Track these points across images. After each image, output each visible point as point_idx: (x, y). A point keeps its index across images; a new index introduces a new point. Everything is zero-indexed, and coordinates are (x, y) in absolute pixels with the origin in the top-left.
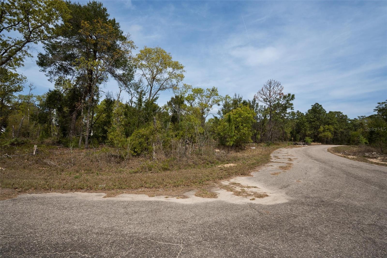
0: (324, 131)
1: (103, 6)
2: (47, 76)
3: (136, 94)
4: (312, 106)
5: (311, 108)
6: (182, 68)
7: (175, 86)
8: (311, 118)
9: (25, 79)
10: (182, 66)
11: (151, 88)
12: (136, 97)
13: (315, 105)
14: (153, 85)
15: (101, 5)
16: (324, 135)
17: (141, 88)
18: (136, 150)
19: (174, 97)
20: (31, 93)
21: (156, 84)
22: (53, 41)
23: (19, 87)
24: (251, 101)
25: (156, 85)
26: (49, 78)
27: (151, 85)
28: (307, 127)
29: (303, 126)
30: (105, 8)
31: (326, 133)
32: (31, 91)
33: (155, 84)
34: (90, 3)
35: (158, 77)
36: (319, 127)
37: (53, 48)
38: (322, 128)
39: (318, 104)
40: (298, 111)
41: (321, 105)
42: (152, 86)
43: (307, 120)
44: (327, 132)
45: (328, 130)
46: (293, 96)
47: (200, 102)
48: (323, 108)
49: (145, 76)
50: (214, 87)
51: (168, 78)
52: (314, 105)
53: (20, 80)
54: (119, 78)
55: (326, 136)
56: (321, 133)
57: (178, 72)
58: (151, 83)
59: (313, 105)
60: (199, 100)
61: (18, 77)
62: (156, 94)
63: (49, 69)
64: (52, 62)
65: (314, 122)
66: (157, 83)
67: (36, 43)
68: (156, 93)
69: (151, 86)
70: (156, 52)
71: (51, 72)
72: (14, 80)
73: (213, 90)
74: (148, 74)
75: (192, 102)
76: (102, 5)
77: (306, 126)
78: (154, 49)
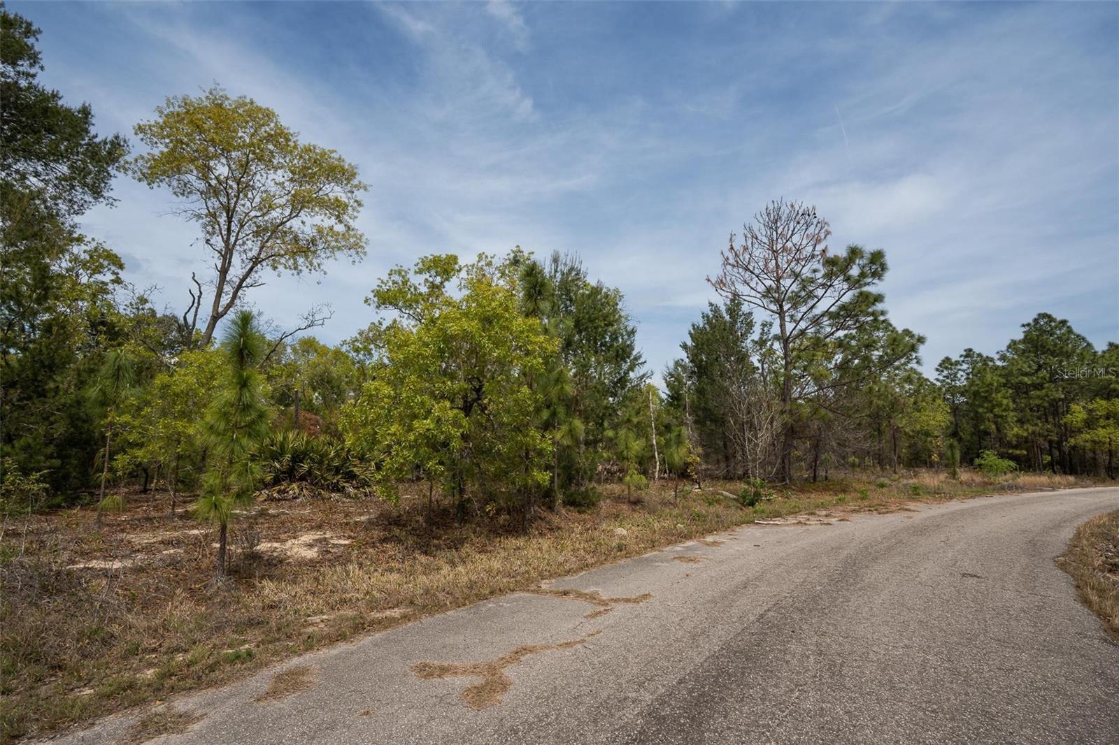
0: (1090, 423)
4: (1023, 326)
5: (1019, 335)
8: (1026, 374)
13: (1036, 320)
16: (1094, 442)
24: (723, 309)
28: (1005, 410)
29: (986, 405)
31: (1101, 432)
36: (1068, 407)
38: (1078, 413)
39: (1049, 316)
40: (970, 350)
41: (1064, 322)
43: (1004, 381)
44: (1104, 427)
45: (1108, 418)
46: (877, 257)
48: (1076, 330)
52: (1031, 321)
55: (1104, 443)
56: (1080, 431)
59: (1029, 325)
65: (1039, 387)
77: (1000, 405)
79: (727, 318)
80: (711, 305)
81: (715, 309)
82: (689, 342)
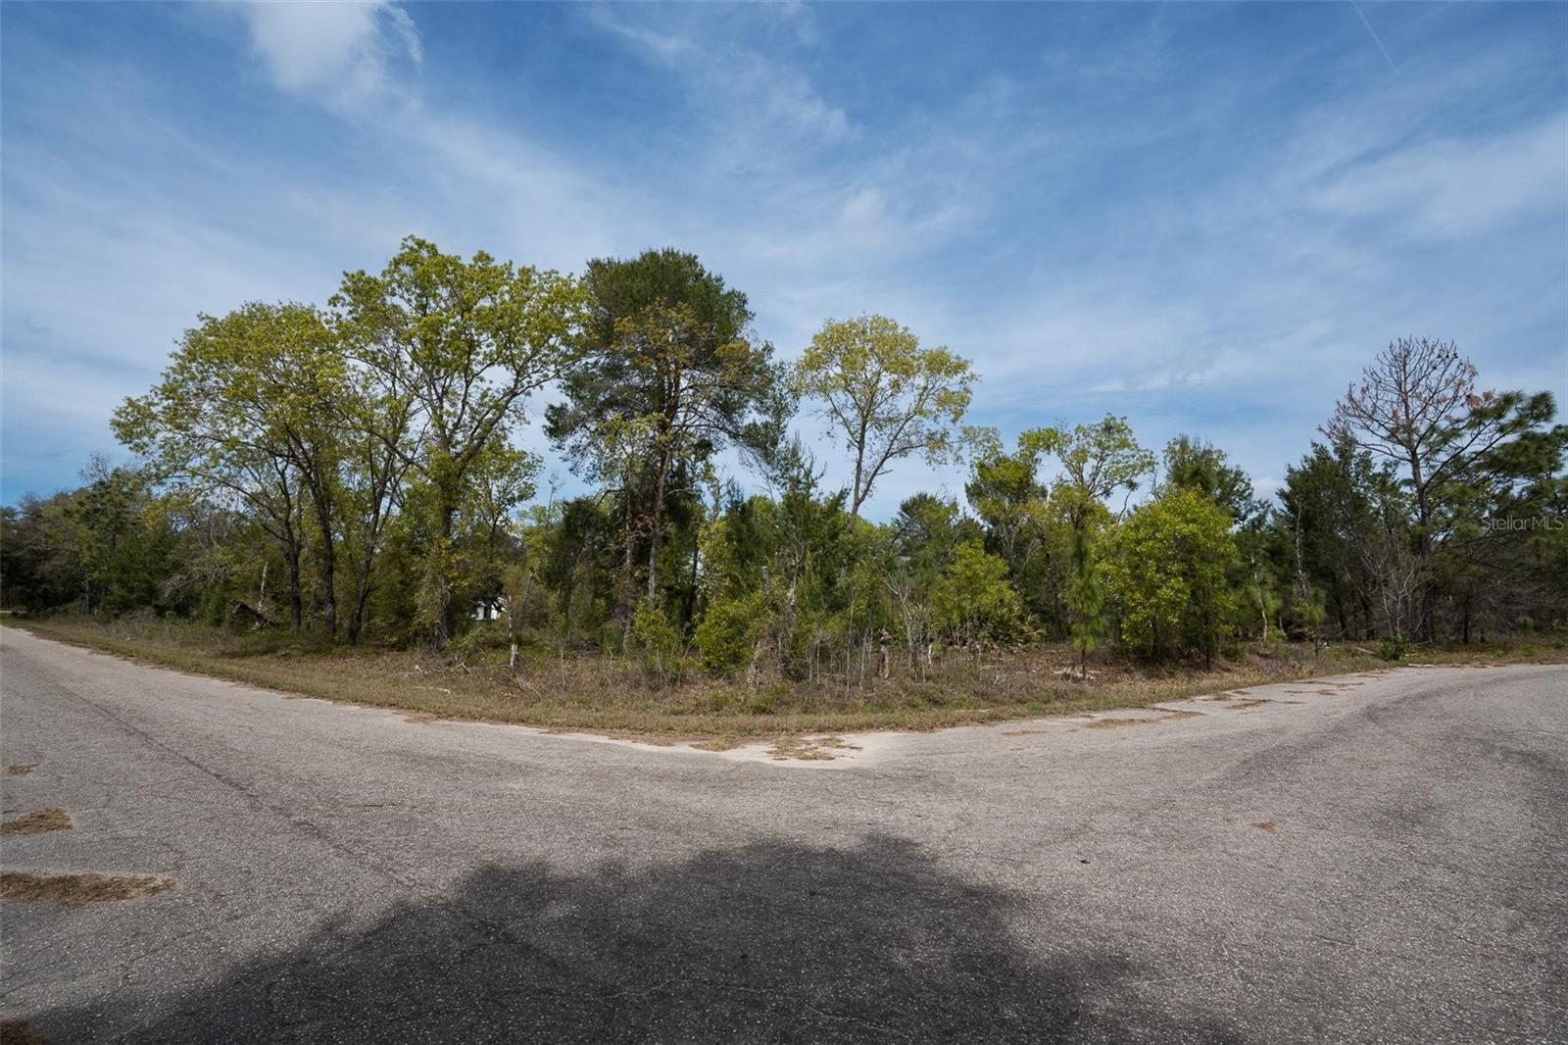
2: (565, 460)
6: (960, 367)
7: (939, 436)
9: (540, 464)
10: (962, 361)
11: (861, 452)
20: (553, 499)
21: (876, 438)
22: (578, 367)
23: (530, 487)
24: (1331, 449)
26: (569, 464)
32: (554, 494)
37: (576, 385)
49: (839, 414)
50: (1109, 417)
51: (914, 410)
53: (530, 466)
54: (749, 438)
61: (526, 460)
62: (876, 472)
63: (570, 441)
64: (579, 422)
66: (878, 432)
67: (529, 394)
68: (879, 467)
71: (575, 449)
72: (517, 469)
73: (1108, 429)
79: (1336, 458)
80: (1314, 445)
81: (1321, 452)
82: (1287, 488)
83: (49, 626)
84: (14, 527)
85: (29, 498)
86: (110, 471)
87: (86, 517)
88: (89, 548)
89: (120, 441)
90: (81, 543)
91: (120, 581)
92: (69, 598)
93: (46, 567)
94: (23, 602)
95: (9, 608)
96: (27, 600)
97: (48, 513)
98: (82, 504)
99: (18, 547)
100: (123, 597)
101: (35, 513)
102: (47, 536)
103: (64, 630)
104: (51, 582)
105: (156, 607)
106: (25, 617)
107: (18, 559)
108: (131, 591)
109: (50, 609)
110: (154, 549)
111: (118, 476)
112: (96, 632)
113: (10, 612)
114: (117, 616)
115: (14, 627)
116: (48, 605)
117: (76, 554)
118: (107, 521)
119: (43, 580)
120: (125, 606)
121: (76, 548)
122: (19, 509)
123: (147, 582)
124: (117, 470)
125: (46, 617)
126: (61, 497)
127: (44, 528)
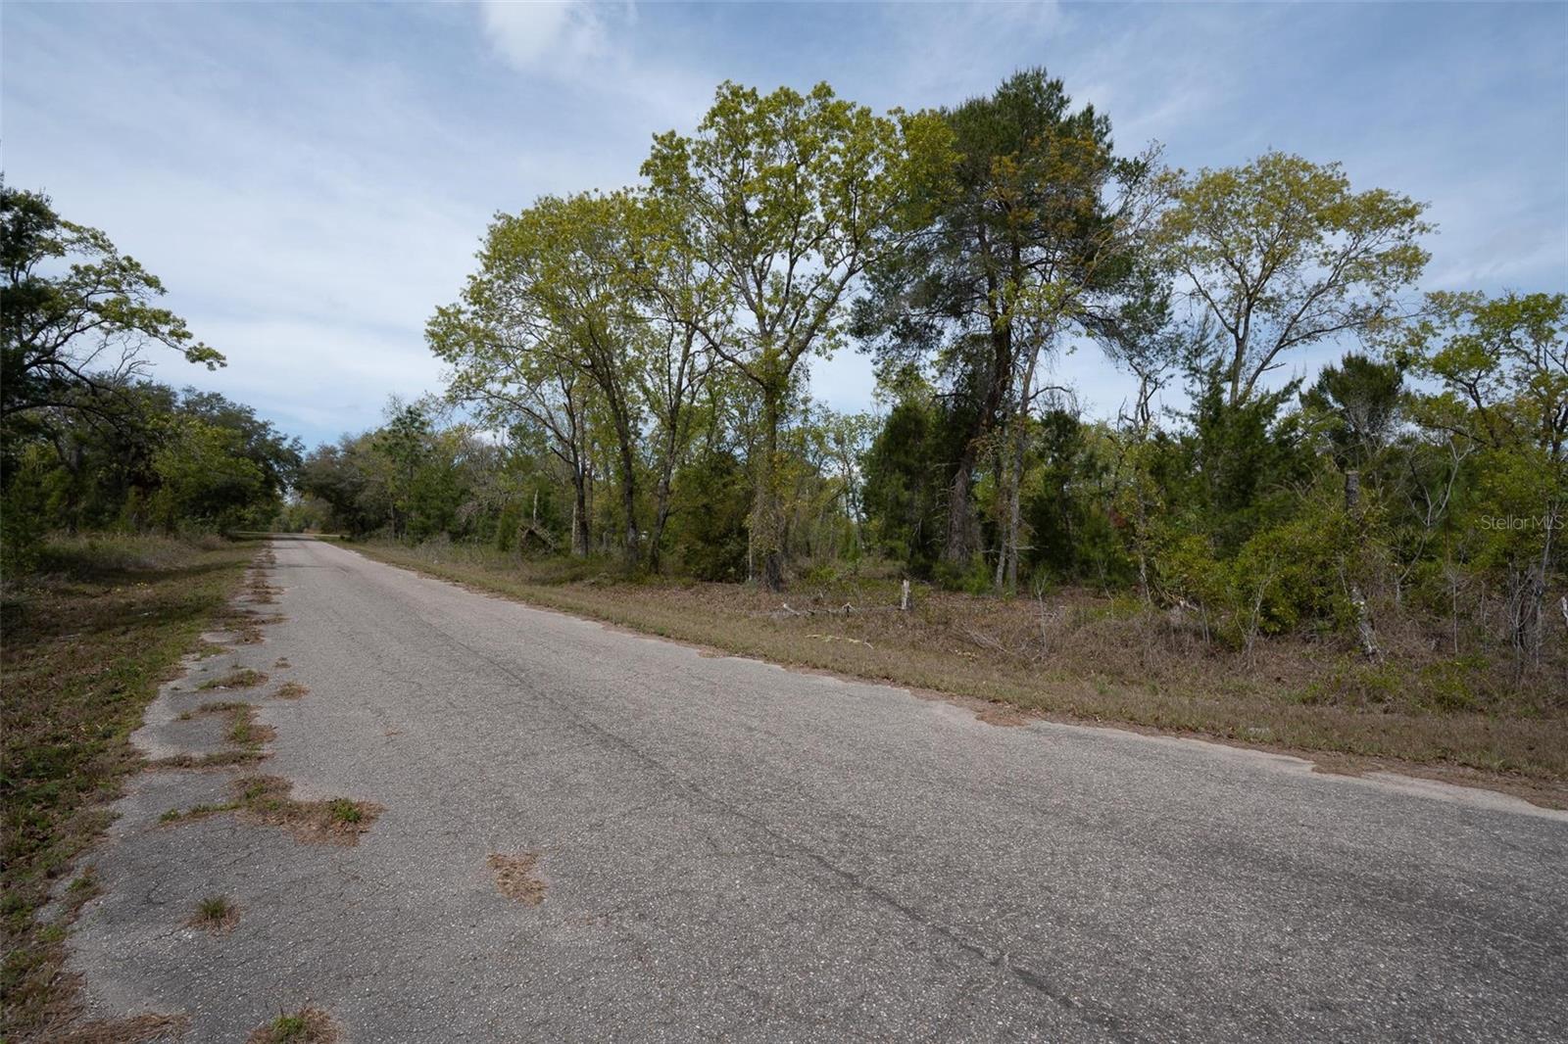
1: (1048, 79)
3: (1190, 379)
6: (1408, 215)
10: (1410, 206)
11: (1240, 343)
12: (1192, 393)
14: (1246, 328)
15: (1039, 75)
17: (1210, 353)
18: (1274, 610)
19: (1339, 367)
21: (1265, 321)
25: (1262, 326)
27: (1235, 331)
30: (1054, 81)
33: (1260, 320)
34: (1006, 86)
35: (1275, 285)
42: (1245, 335)
47: (1532, 367)
49: (1206, 296)
51: (1325, 282)
54: (1103, 327)
57: (1384, 242)
58: (1238, 323)
60: (1518, 362)
62: (1264, 364)
66: (1268, 316)
68: (1268, 361)
69: (1237, 336)
70: (1259, 180)
74: (1219, 284)
75: (1474, 375)
76: (1045, 74)
78: (1246, 171)
83: (368, 548)
84: (337, 463)
85: (345, 437)
86: (404, 408)
87: (389, 451)
88: (393, 478)
89: (434, 353)
90: (385, 475)
91: (419, 508)
92: (379, 524)
93: (361, 498)
94: (347, 528)
95: (337, 533)
96: (350, 526)
97: (361, 450)
98: (385, 439)
99: (341, 480)
100: (423, 523)
101: (351, 450)
102: (361, 470)
103: (381, 551)
104: (365, 510)
105: (450, 532)
106: (349, 540)
107: (341, 490)
108: (428, 517)
109: (367, 534)
110: (443, 479)
111: (411, 413)
112: (407, 555)
113: (338, 536)
114: (421, 541)
115: (345, 548)
116: (365, 531)
117: (382, 485)
118: (405, 454)
119: (360, 509)
120: (426, 531)
121: (382, 480)
122: (339, 448)
123: (440, 509)
124: (410, 407)
125: (366, 540)
126: (367, 437)
127: (359, 463)
